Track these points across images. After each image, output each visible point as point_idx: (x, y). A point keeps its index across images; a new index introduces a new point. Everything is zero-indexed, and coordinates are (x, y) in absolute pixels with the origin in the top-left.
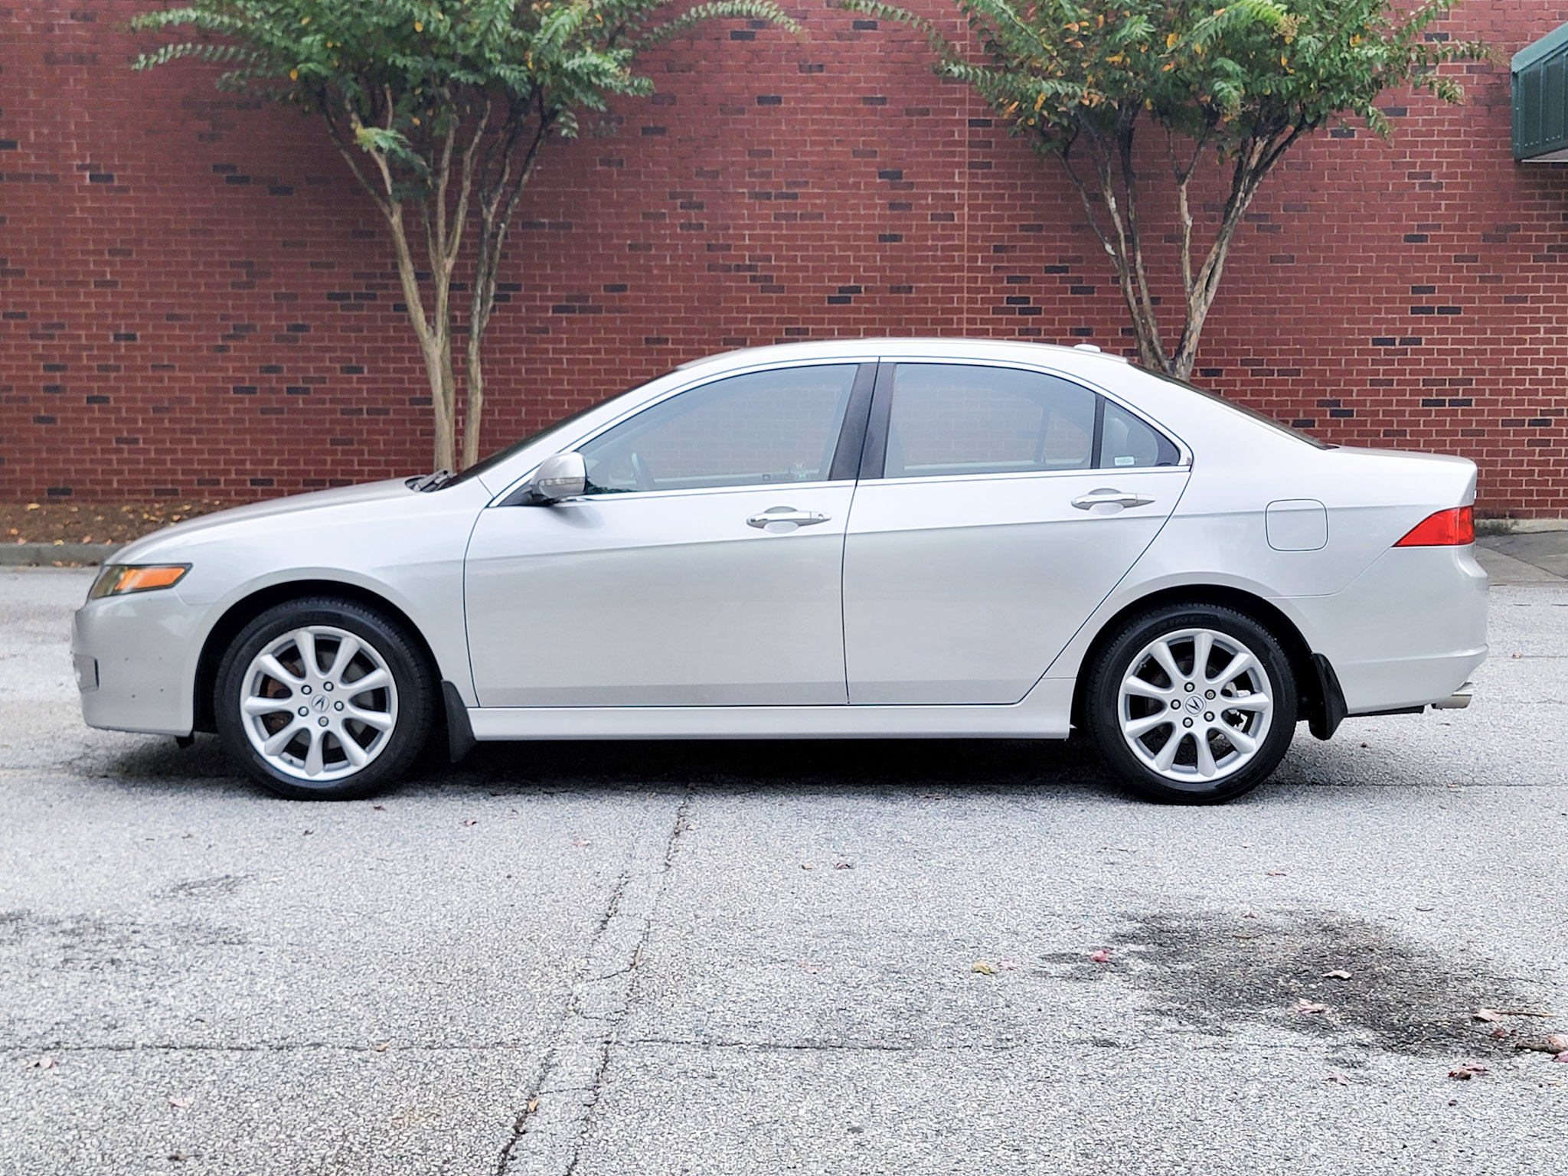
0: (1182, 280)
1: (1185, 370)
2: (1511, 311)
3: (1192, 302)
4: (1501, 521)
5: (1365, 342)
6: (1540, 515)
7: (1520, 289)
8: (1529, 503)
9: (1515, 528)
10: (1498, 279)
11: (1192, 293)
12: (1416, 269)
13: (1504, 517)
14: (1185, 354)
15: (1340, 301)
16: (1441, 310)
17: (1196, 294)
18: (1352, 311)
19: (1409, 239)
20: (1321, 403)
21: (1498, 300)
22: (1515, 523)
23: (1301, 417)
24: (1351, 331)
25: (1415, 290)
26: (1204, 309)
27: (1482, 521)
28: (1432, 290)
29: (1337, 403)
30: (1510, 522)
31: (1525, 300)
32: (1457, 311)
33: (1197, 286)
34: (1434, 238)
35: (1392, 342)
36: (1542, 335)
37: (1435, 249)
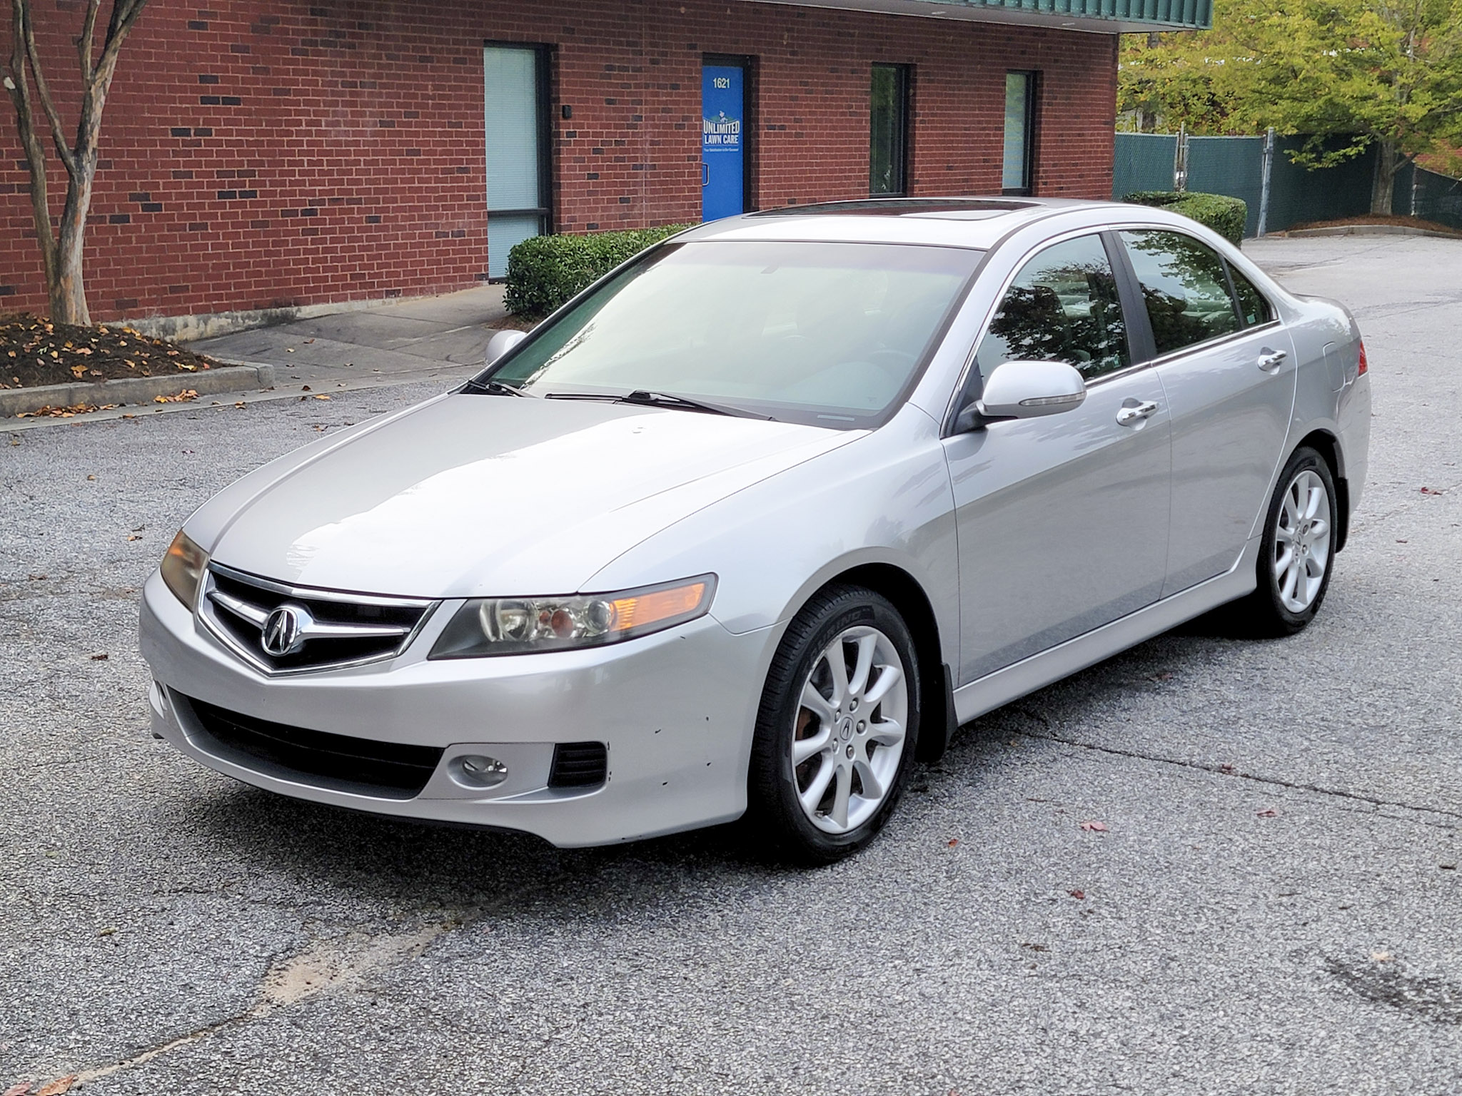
0: (82, 65)
1: (92, 168)
2: (278, 102)
3: (92, 91)
4: (288, 309)
5: (164, 132)
6: (317, 300)
7: (285, 82)
8: (308, 290)
9: (298, 315)
10: (266, 70)
11: (94, 82)
12: (201, 58)
13: (289, 305)
14: (90, 151)
15: (139, 88)
16: (226, 101)
17: (98, 83)
18: (150, 99)
19: (194, 25)
20: (134, 197)
21: (267, 92)
22: (299, 310)
23: (117, 212)
24: (152, 121)
25: (203, 79)
26: (103, 98)
27: (274, 310)
28: (215, 79)
29: (146, 197)
30: (295, 309)
31: (288, 92)
32: (236, 101)
33: (99, 75)
34: (215, 26)
35: (187, 132)
36: (304, 127)
37: (214, 37)
